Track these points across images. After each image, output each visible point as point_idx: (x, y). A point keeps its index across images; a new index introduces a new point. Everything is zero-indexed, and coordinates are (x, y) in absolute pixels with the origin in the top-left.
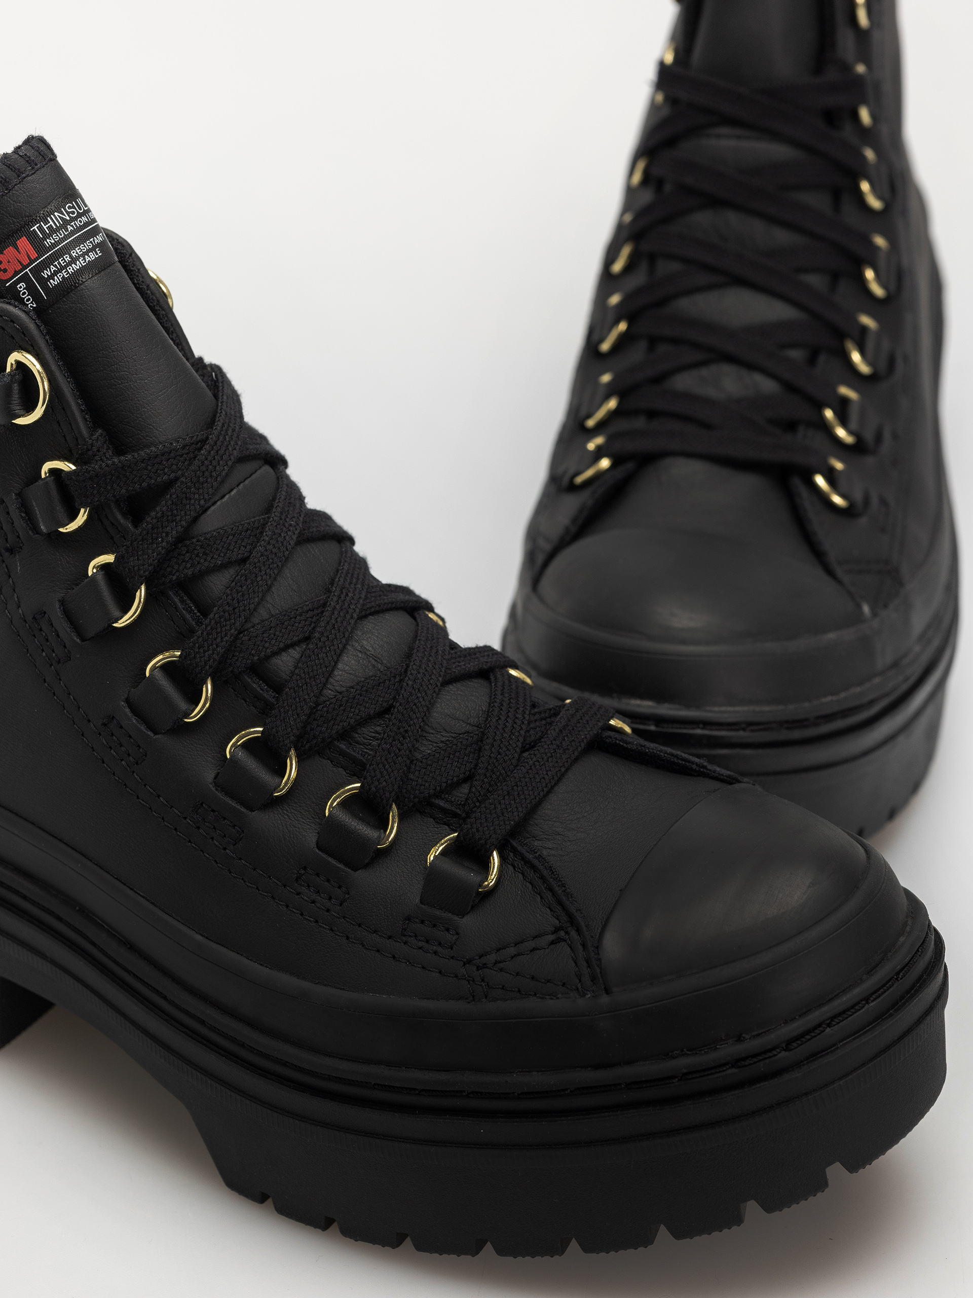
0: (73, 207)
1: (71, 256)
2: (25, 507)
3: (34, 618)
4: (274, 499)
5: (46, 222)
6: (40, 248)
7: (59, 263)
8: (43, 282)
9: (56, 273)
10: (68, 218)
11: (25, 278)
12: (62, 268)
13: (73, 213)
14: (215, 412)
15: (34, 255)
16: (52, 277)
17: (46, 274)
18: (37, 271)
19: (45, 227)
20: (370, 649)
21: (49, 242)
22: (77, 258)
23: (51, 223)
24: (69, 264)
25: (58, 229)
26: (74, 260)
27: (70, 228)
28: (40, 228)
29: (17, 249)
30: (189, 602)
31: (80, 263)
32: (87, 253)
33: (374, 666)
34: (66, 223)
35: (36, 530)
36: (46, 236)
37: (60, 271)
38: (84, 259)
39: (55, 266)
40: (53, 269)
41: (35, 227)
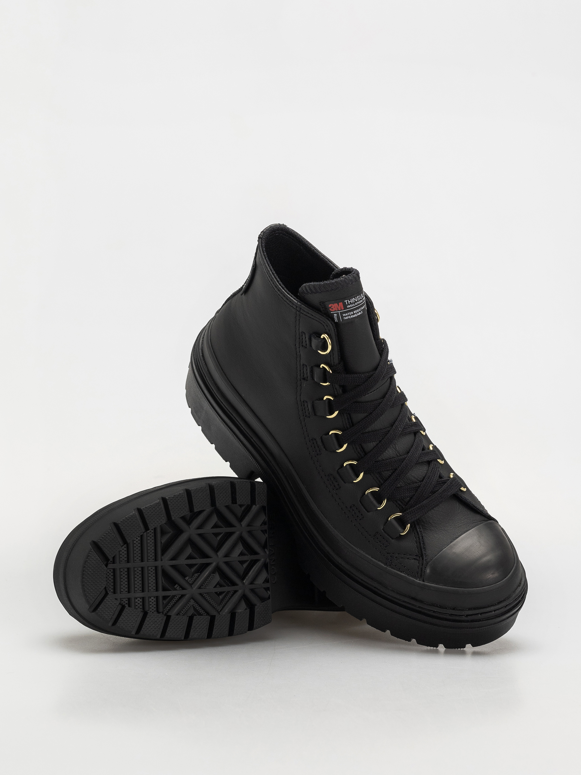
0: (359, 297)
1: (353, 313)
2: (312, 372)
3: (303, 401)
4: (386, 394)
5: (350, 300)
6: (345, 306)
7: (349, 314)
8: (342, 317)
9: (347, 316)
10: (356, 301)
11: (337, 314)
12: (350, 315)
13: (358, 299)
14: (378, 365)
15: (343, 308)
16: (346, 316)
17: (344, 315)
18: (342, 313)
19: (349, 302)
20: (397, 448)
21: (348, 306)
22: (355, 314)
23: (351, 301)
24: (352, 315)
25: (353, 303)
26: (354, 314)
27: (356, 304)
28: (348, 302)
29: (338, 305)
30: (349, 419)
31: (356, 315)
32: (358, 313)
33: (396, 454)
34: (356, 302)
35: (313, 379)
36: (348, 305)
37: (349, 316)
38: (357, 314)
39: (348, 314)
40: (347, 314)
41: (346, 301)
